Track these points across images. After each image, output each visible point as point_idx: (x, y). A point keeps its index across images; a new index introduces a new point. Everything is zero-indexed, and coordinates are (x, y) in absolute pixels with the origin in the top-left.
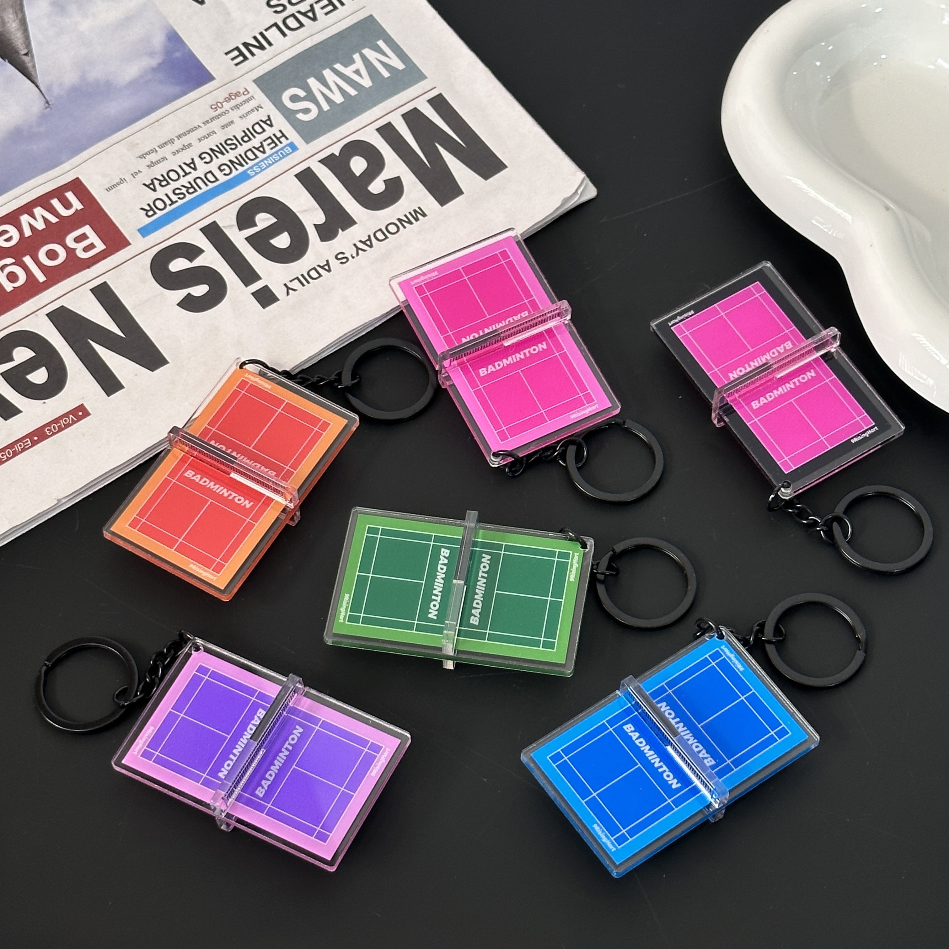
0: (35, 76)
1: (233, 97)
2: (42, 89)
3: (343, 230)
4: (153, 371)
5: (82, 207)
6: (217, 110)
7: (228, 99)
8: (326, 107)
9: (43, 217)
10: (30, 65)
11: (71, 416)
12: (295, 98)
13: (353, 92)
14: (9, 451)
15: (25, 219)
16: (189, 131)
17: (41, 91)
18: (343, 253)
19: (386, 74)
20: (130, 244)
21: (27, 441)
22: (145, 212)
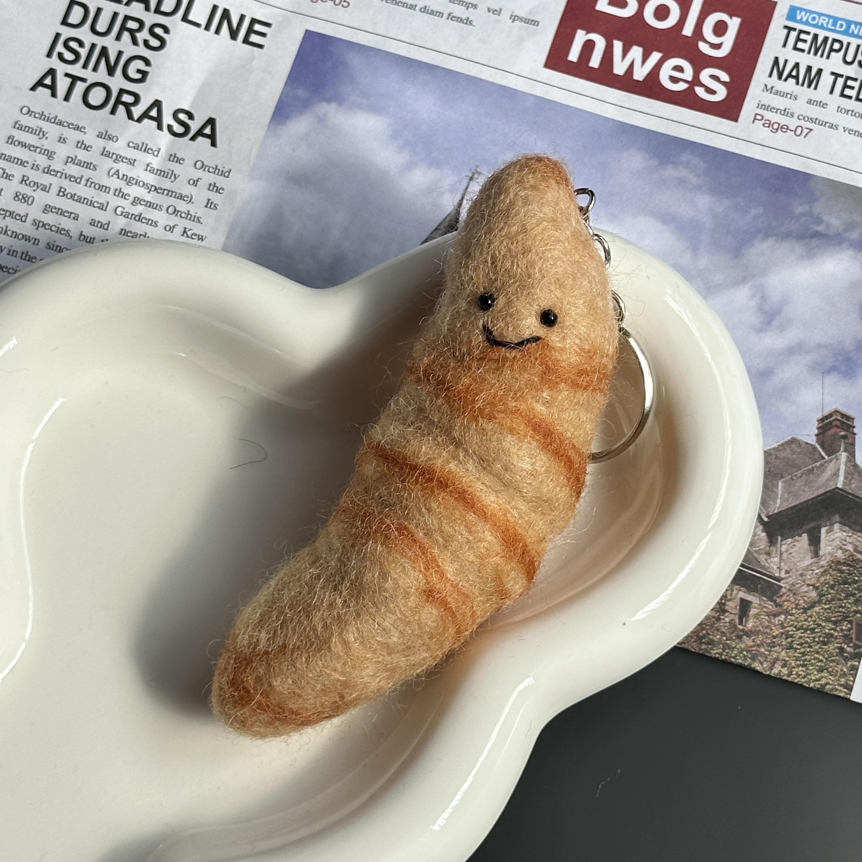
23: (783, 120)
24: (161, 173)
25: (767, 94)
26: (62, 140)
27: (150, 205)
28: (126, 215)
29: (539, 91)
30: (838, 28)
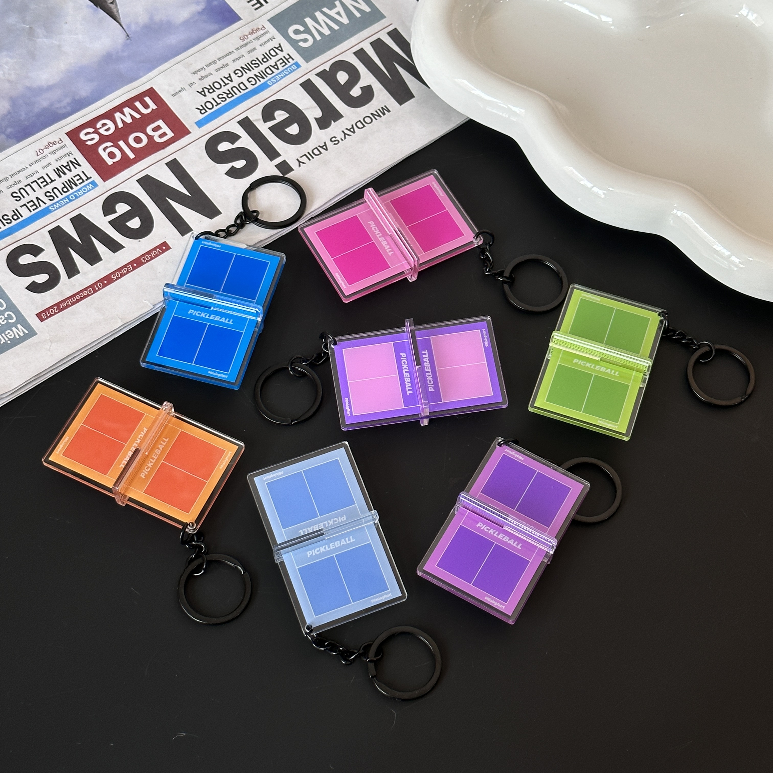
0: (118, 17)
1: (255, 31)
2: (124, 27)
3: (334, 121)
4: (211, 219)
5: (156, 107)
6: (244, 40)
7: (252, 33)
8: (318, 38)
9: (130, 114)
10: (115, 10)
11: (158, 250)
12: (297, 32)
13: (336, 27)
14: (117, 274)
15: (118, 115)
16: (226, 55)
17: (123, 28)
18: (335, 137)
19: (358, 15)
20: (190, 133)
21: (129, 267)
22: (199, 111)
25: (68, 152)
30: (72, 195)
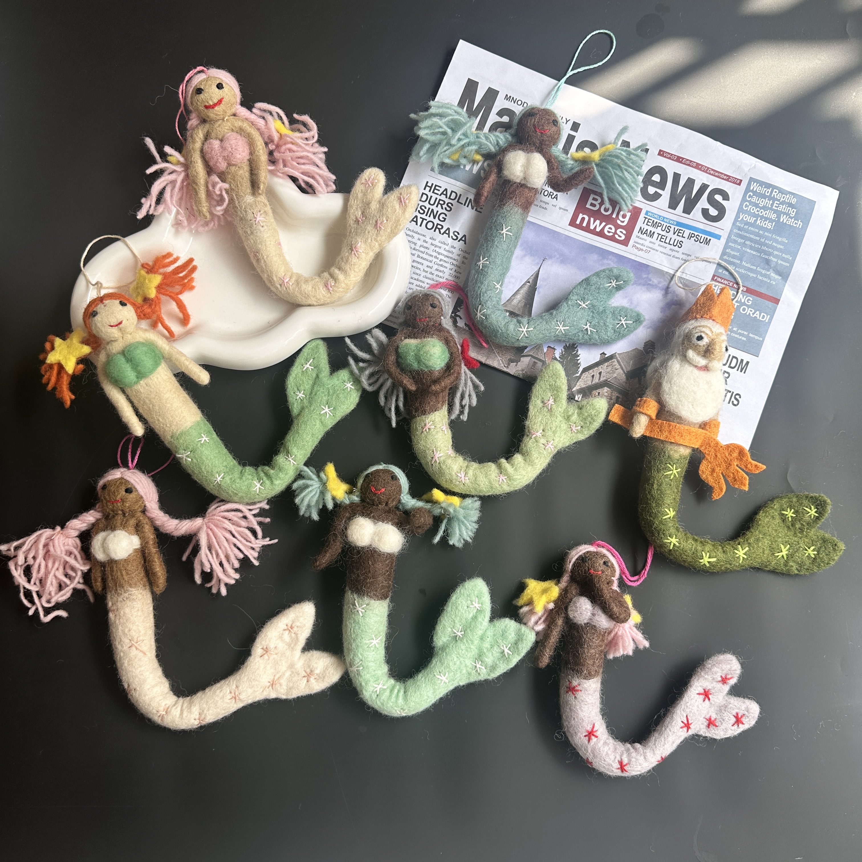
23: (642, 247)
24: (449, 251)
26: (419, 239)
27: (445, 261)
28: (438, 265)
29: (567, 233)
